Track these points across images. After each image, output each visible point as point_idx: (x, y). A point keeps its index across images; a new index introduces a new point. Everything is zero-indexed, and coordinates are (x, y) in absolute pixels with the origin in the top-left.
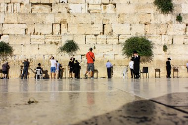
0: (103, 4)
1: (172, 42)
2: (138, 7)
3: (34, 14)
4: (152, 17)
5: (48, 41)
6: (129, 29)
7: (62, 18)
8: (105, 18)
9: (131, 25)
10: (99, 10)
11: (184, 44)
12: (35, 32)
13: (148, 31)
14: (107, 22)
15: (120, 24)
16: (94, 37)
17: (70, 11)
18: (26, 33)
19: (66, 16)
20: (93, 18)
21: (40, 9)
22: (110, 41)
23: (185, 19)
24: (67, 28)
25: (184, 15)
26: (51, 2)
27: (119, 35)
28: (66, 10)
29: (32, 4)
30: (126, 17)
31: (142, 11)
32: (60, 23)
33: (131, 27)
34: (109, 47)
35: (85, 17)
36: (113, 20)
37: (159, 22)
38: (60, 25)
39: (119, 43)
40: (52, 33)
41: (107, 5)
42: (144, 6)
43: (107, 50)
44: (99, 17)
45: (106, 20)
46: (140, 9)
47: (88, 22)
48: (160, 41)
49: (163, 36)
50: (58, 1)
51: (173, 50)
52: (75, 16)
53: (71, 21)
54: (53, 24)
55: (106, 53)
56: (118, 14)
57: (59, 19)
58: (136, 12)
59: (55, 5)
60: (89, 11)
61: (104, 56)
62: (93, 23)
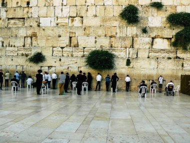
0: (71, 17)
1: (137, 55)
2: (104, 20)
3: (10, 28)
4: (118, 31)
5: (20, 52)
6: (94, 42)
7: (33, 31)
8: (71, 31)
9: (96, 38)
10: (66, 23)
11: (149, 57)
12: (9, 45)
13: (113, 44)
14: (74, 35)
15: (85, 37)
16: (60, 49)
17: (40, 25)
18: (3, 46)
19: (37, 30)
20: (61, 31)
21: (15, 24)
22: (75, 54)
23: (152, 32)
24: (37, 41)
25: (150, 28)
26: (24, 17)
27: (84, 48)
28: (36, 23)
29: (9, 19)
30: (92, 30)
31: (108, 24)
33: (96, 39)
34: (73, 59)
35: (53, 30)
36: (79, 33)
37: (124, 35)
38: (31, 37)
39: (83, 56)
40: (24, 46)
41: (75, 18)
42: (110, 19)
43: (71, 62)
44: (66, 30)
45: (73, 33)
46: (106, 22)
47: (55, 35)
48: (124, 54)
49: (127, 49)
50: (30, 16)
51: (136, 64)
52: (44, 30)
53: (40, 34)
54: (25, 37)
55: (71, 65)
56: (84, 27)
57: (30, 33)
58: (102, 25)
59: (27, 20)
60: (57, 24)
61: (68, 68)
62: (60, 36)
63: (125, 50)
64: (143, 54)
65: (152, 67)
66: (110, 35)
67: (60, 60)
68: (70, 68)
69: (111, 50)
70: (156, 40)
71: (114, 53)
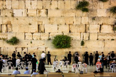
0: (38, 9)
1: (89, 38)
2: (64, 12)
4: (75, 20)
6: (57, 28)
7: (8, 20)
8: (39, 20)
9: (58, 26)
10: (35, 14)
11: (98, 39)
13: (71, 30)
14: (41, 24)
15: (50, 25)
16: (31, 34)
17: (14, 15)
19: (11, 19)
20: (30, 20)
22: (42, 38)
23: (99, 21)
24: (11, 28)
25: (98, 18)
27: (49, 33)
28: (11, 14)
30: (55, 20)
31: (67, 15)
32: (6, 24)
33: (59, 27)
34: (42, 42)
35: (24, 20)
36: (45, 22)
37: (79, 23)
38: (7, 25)
39: (49, 39)
40: (1, 32)
41: (41, 10)
42: (68, 11)
43: (40, 44)
44: (35, 20)
45: (40, 22)
46: (65, 13)
47: (26, 23)
48: (80, 37)
49: (82, 33)
50: (5, 8)
51: (89, 44)
52: (17, 19)
53: (14, 23)
54: (1, 25)
55: (40, 47)
56: (49, 17)
57: (5, 21)
58: (63, 16)
59: (2, 11)
60: (28, 15)
61: (38, 48)
62: (30, 24)
63: (80, 35)
64: (93, 37)
65: (100, 46)
66: (69, 23)
67: (31, 42)
68: (39, 49)
69: (70, 35)
70: (103, 26)
71: (72, 36)
